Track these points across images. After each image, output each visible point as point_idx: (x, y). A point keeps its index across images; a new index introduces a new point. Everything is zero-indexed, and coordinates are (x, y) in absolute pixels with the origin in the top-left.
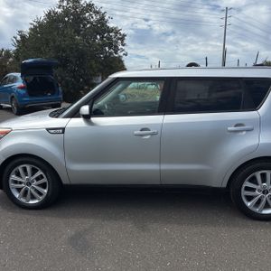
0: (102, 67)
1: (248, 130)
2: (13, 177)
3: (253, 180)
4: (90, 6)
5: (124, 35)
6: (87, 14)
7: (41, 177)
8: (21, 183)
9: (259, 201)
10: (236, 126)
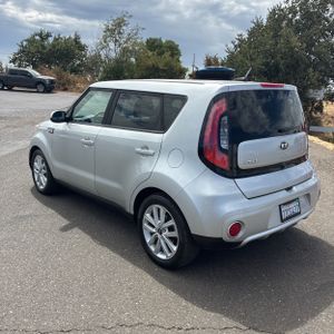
10: (144, 148)
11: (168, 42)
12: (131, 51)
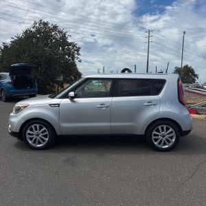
0: (63, 70)
1: (154, 105)
2: (29, 131)
3: (158, 131)
4: (55, 27)
5: (79, 48)
6: (53, 33)
7: (45, 131)
8: (33, 135)
9: (161, 141)
10: (149, 102)
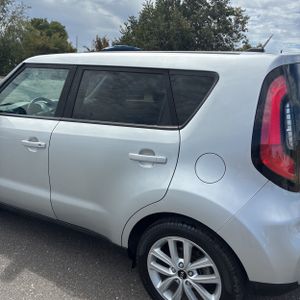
11: (54, 23)
12: (17, 31)
